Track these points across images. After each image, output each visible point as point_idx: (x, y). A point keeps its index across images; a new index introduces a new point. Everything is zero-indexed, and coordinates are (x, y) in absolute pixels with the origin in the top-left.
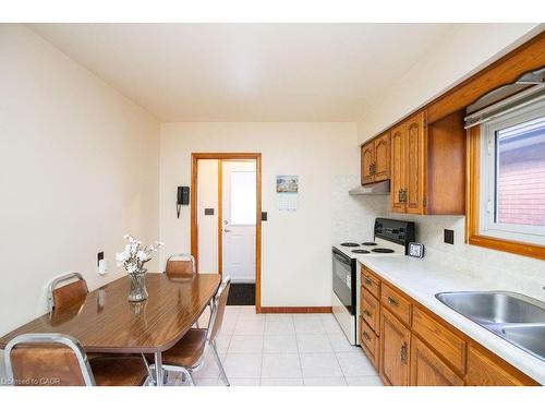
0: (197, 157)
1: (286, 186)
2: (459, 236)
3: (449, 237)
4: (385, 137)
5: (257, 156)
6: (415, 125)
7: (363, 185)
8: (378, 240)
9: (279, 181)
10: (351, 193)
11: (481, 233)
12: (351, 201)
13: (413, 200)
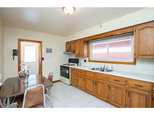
0: (20, 40)
1: (49, 51)
2: (87, 61)
3: (85, 61)
4: (74, 42)
5: (40, 42)
6: (81, 41)
7: (66, 51)
9: (47, 49)
10: (64, 53)
11: (91, 60)
12: (64, 54)
13: (81, 54)
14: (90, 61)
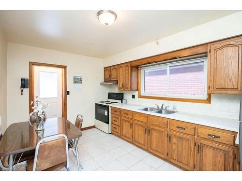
0: (32, 64)
1: (78, 81)
2: (136, 96)
4: (116, 67)
5: (64, 67)
6: (128, 66)
7: (105, 81)
8: (109, 100)
9: (75, 78)
10: (101, 84)
11: (142, 95)
12: (101, 86)
13: (127, 87)
14: (140, 97)
